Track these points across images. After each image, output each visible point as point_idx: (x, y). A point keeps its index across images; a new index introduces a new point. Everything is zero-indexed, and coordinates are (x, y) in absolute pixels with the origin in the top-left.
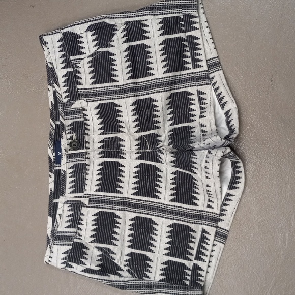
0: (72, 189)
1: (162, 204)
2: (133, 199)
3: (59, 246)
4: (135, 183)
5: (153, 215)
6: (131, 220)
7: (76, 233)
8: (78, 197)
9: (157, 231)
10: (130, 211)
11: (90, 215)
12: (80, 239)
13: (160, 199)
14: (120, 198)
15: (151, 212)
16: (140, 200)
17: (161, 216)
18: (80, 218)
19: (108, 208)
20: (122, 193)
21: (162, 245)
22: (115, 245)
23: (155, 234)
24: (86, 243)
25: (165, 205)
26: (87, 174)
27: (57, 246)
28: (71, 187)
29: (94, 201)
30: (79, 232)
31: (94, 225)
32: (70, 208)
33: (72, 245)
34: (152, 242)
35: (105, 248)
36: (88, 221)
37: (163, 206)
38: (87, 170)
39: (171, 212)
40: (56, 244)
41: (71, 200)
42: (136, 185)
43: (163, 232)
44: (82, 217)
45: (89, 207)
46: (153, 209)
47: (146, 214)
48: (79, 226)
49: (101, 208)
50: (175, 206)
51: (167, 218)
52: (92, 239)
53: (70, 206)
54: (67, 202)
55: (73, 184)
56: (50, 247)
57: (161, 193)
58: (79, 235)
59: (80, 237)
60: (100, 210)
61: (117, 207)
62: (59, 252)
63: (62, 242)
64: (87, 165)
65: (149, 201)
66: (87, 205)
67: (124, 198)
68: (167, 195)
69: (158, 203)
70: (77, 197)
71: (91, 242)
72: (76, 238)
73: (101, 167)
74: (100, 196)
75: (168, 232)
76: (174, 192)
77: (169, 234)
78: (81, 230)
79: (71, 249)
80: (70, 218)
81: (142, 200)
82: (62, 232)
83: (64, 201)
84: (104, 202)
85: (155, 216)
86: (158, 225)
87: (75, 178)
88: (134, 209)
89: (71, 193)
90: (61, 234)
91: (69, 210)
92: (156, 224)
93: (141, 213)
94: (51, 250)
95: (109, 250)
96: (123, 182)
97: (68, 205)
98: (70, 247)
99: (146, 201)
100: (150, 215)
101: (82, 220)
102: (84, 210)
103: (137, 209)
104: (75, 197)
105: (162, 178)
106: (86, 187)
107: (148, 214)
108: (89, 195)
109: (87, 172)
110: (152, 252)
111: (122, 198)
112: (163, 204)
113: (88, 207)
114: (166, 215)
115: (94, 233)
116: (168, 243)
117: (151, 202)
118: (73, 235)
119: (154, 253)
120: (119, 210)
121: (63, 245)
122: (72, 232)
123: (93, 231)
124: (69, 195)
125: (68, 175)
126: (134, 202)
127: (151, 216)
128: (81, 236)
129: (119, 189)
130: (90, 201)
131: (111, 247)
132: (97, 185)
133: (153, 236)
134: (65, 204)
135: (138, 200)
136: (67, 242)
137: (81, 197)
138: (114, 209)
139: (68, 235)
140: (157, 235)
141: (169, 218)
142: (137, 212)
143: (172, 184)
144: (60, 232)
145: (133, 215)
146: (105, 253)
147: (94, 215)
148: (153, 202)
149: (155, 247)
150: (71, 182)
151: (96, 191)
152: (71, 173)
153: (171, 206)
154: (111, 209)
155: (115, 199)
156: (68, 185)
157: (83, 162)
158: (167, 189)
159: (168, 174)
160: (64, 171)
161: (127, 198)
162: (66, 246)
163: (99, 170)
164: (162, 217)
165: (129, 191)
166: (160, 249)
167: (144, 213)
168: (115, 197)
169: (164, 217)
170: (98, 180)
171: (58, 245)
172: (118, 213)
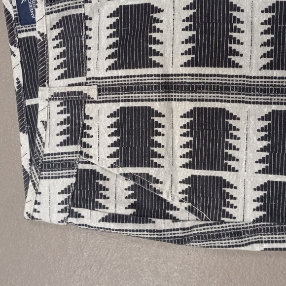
0: (62, 71)
1: (244, 76)
2: (185, 75)
3: (51, 180)
4: (187, 41)
5: (229, 101)
6: (184, 116)
7: (81, 153)
8: (76, 85)
9: (238, 130)
10: (181, 100)
11: (103, 117)
12: (89, 163)
13: (241, 67)
14: (159, 75)
15: (224, 96)
16: (200, 75)
17: (243, 102)
18: (84, 125)
19: (135, 101)
20: (162, 66)
21: (250, 155)
22: (159, 166)
23: (235, 138)
24: (103, 169)
25: (251, 77)
26: (87, 37)
27: (47, 180)
28: (58, 67)
29: (107, 90)
30: (85, 150)
31: (112, 135)
32: (62, 108)
33: (76, 176)
34: (230, 152)
35: (140, 174)
36: (101, 129)
37: (247, 81)
38: (87, 28)
39: (266, 90)
40: (45, 178)
41: (63, 91)
42: (190, 46)
43: (251, 132)
44: (87, 122)
45: (100, 102)
46: (227, 89)
47: (214, 101)
48: (84, 140)
49: (122, 101)
50: (272, 78)
51: (257, 103)
52: (113, 160)
53: (61, 104)
54: (55, 97)
55: (61, 60)
56: (34, 184)
57: (242, 55)
58: (87, 156)
59: (89, 160)
60: (122, 104)
61: (154, 95)
62: (52, 191)
63: (55, 173)
64: (86, 18)
65: (218, 75)
66: (96, 99)
67: (166, 75)
68: (254, 57)
69: (237, 76)
70: (73, 85)
71: (112, 166)
72: (82, 162)
73: (114, 20)
74: (118, 77)
75: (262, 130)
76: (269, 49)
77: (263, 134)
78: (89, 146)
79: (75, 184)
80: (65, 127)
81: (204, 75)
82: (52, 154)
83: (48, 96)
84: (127, 89)
85: (232, 102)
86: (239, 119)
87: (65, 48)
88: (188, 95)
89: (59, 78)
90: (51, 159)
91: (61, 112)
92: (235, 118)
93: (203, 100)
94: (36, 190)
95: (148, 176)
96: (162, 43)
97: (58, 103)
98: (73, 180)
99: (211, 75)
100: (221, 101)
101: (89, 128)
102: (89, 109)
103: (194, 94)
104: (69, 85)
105: (242, 22)
106: (89, 64)
107: (217, 101)
108: (97, 78)
109: (88, 32)
110: (233, 170)
111: (162, 75)
112: (248, 77)
113: (98, 102)
114: (254, 98)
115: (115, 149)
116: (263, 150)
117: (222, 76)
118: (76, 157)
119: (237, 171)
120: (159, 100)
121: (59, 177)
122: (73, 153)
123: (112, 145)
124: (57, 83)
125: (51, 44)
126: (188, 80)
127: (223, 103)
128: (91, 157)
129: (154, 58)
130: (99, 90)
131: (152, 171)
132: (109, 57)
133: (230, 141)
134: (51, 102)
135: (196, 75)
136: (65, 172)
137: (80, 84)
138: (149, 100)
139: (66, 157)
140: (239, 139)
141: (261, 103)
142: (196, 100)
143: (265, 32)
144: (49, 155)
145: (189, 106)
146: (142, 182)
147: (111, 116)
148: (226, 76)
149: (238, 160)
150: (58, 57)
151: (110, 68)
152: (56, 38)
153: (265, 78)
154: (142, 100)
155: (149, 80)
156: (53, 63)
157: (79, 11)
158: (254, 44)
159: (255, 15)
160: (42, 35)
161: (172, 75)
162: (65, 179)
163: (111, 27)
164: (247, 102)
165: (175, 60)
166: (249, 163)
167: (210, 100)
168: (148, 76)
169: (250, 103)
170: (110, 47)
171: (49, 178)
172: (157, 106)
